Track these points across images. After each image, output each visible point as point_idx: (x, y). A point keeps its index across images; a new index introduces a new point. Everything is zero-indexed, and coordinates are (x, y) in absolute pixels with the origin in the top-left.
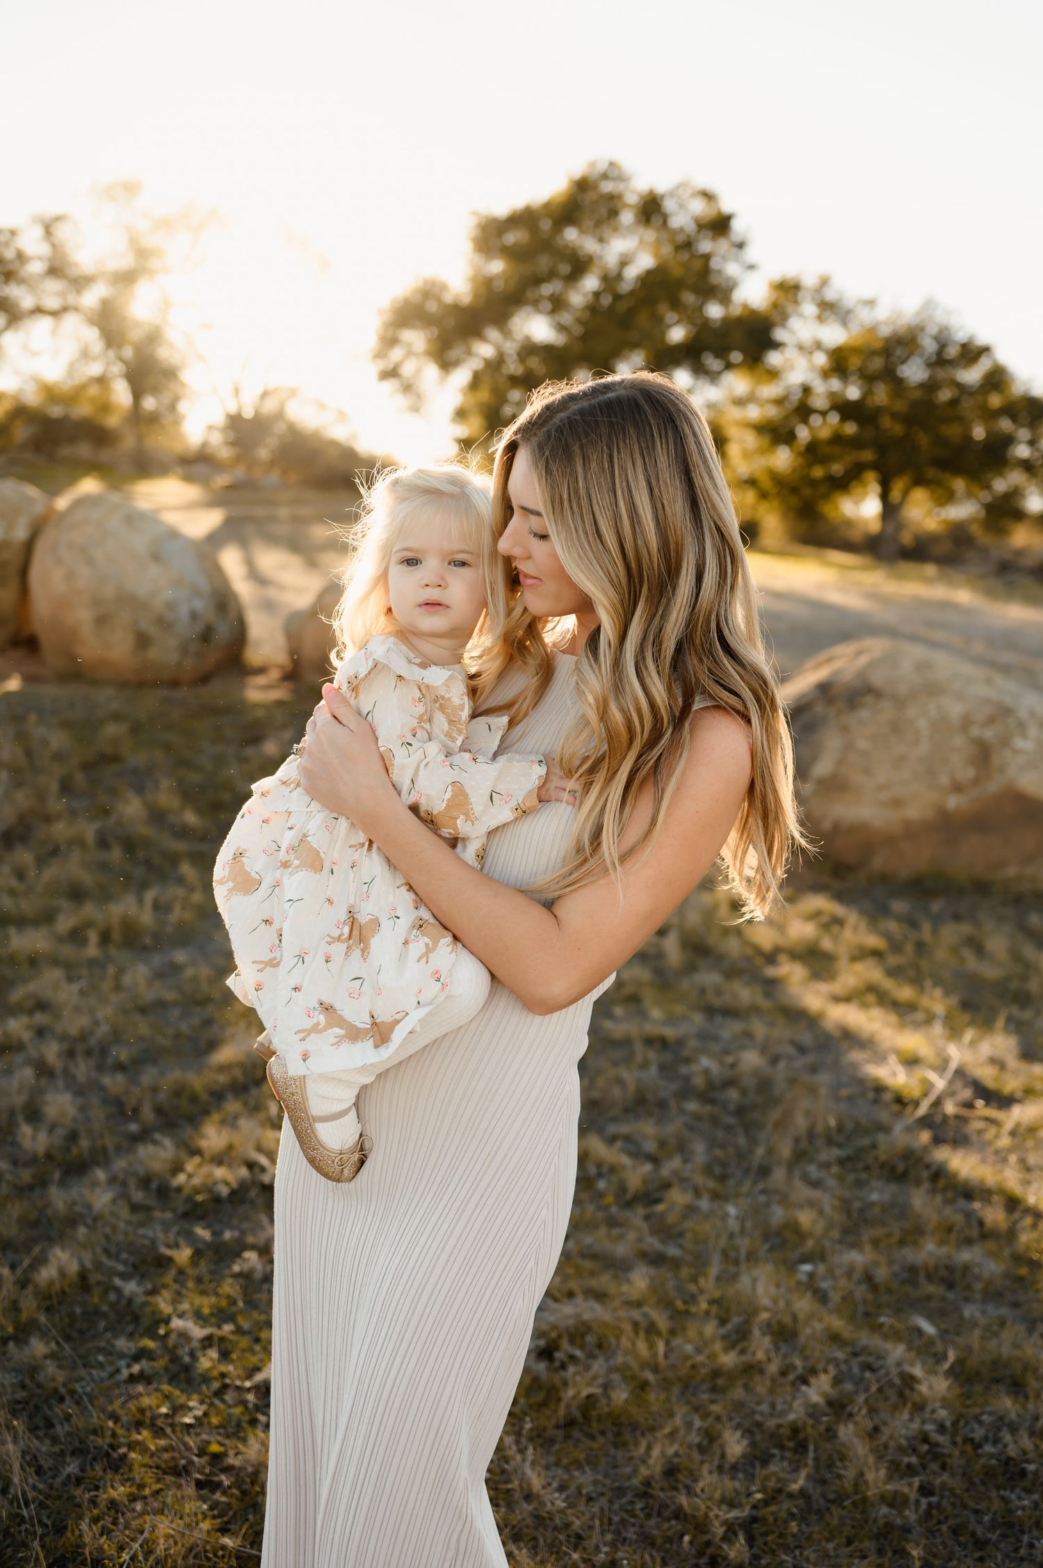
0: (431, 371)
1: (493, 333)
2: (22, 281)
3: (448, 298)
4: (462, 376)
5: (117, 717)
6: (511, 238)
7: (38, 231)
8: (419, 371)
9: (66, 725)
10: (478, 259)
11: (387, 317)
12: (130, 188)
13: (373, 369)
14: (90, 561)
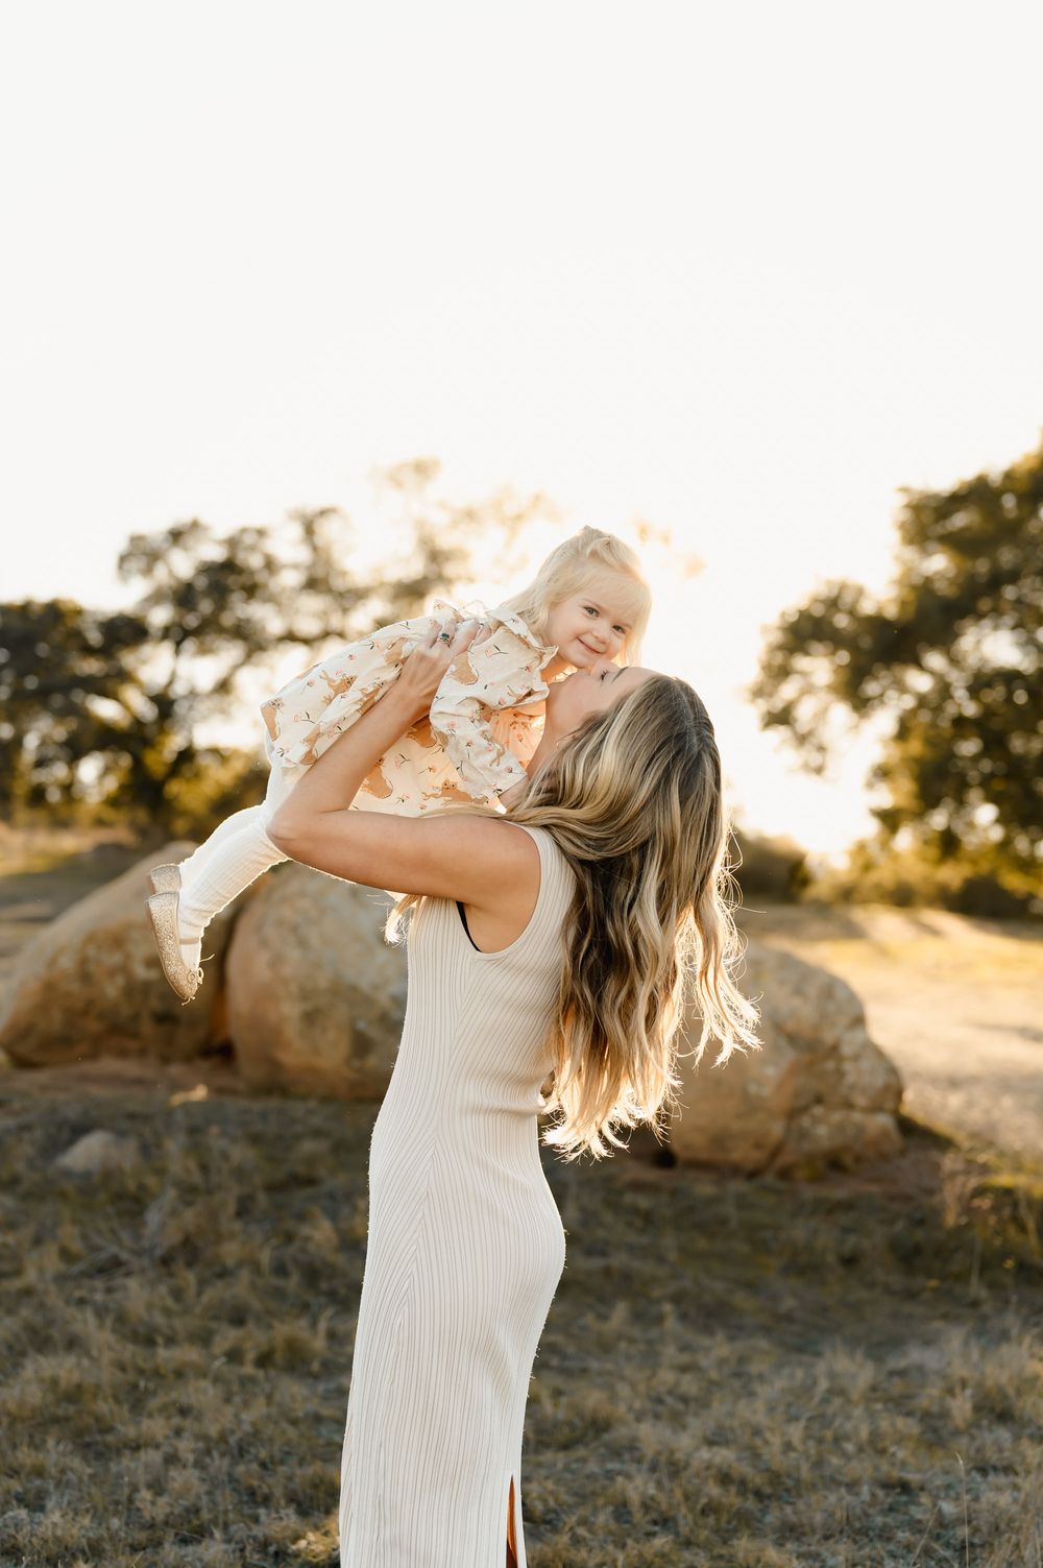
0: (841, 712)
1: (935, 660)
2: (271, 599)
3: (867, 608)
4: (884, 721)
5: (317, 1133)
6: (960, 520)
7: (296, 531)
8: (822, 714)
9: (255, 1139)
10: (910, 554)
11: (777, 637)
12: (423, 469)
13: (755, 712)
14: (303, 944)
